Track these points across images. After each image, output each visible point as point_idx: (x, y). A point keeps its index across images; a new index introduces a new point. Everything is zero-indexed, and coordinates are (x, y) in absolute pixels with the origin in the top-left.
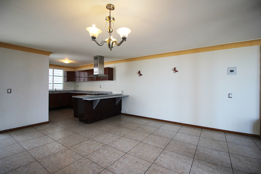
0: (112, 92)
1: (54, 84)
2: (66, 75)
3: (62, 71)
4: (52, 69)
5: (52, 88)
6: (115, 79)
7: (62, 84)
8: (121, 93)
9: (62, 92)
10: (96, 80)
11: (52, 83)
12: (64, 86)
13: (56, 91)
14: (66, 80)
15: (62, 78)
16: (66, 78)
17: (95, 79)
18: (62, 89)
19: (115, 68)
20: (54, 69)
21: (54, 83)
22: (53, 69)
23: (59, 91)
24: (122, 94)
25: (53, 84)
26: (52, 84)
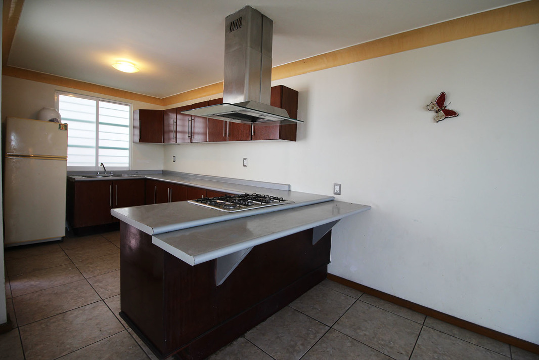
0: (289, 186)
1: (100, 150)
2: (137, 123)
3: (127, 108)
4: (95, 102)
5: (94, 161)
6: (305, 137)
7: (128, 151)
8: (329, 193)
9: (125, 177)
10: (229, 140)
11: (94, 145)
12: (133, 157)
13: (105, 172)
14: (137, 139)
15: (127, 130)
16: (137, 132)
17: (226, 134)
18: (127, 165)
19: (307, 92)
20: (100, 103)
21: (100, 145)
22: (99, 100)
23: (114, 172)
24: (335, 196)
25: (98, 148)
26: (94, 150)
